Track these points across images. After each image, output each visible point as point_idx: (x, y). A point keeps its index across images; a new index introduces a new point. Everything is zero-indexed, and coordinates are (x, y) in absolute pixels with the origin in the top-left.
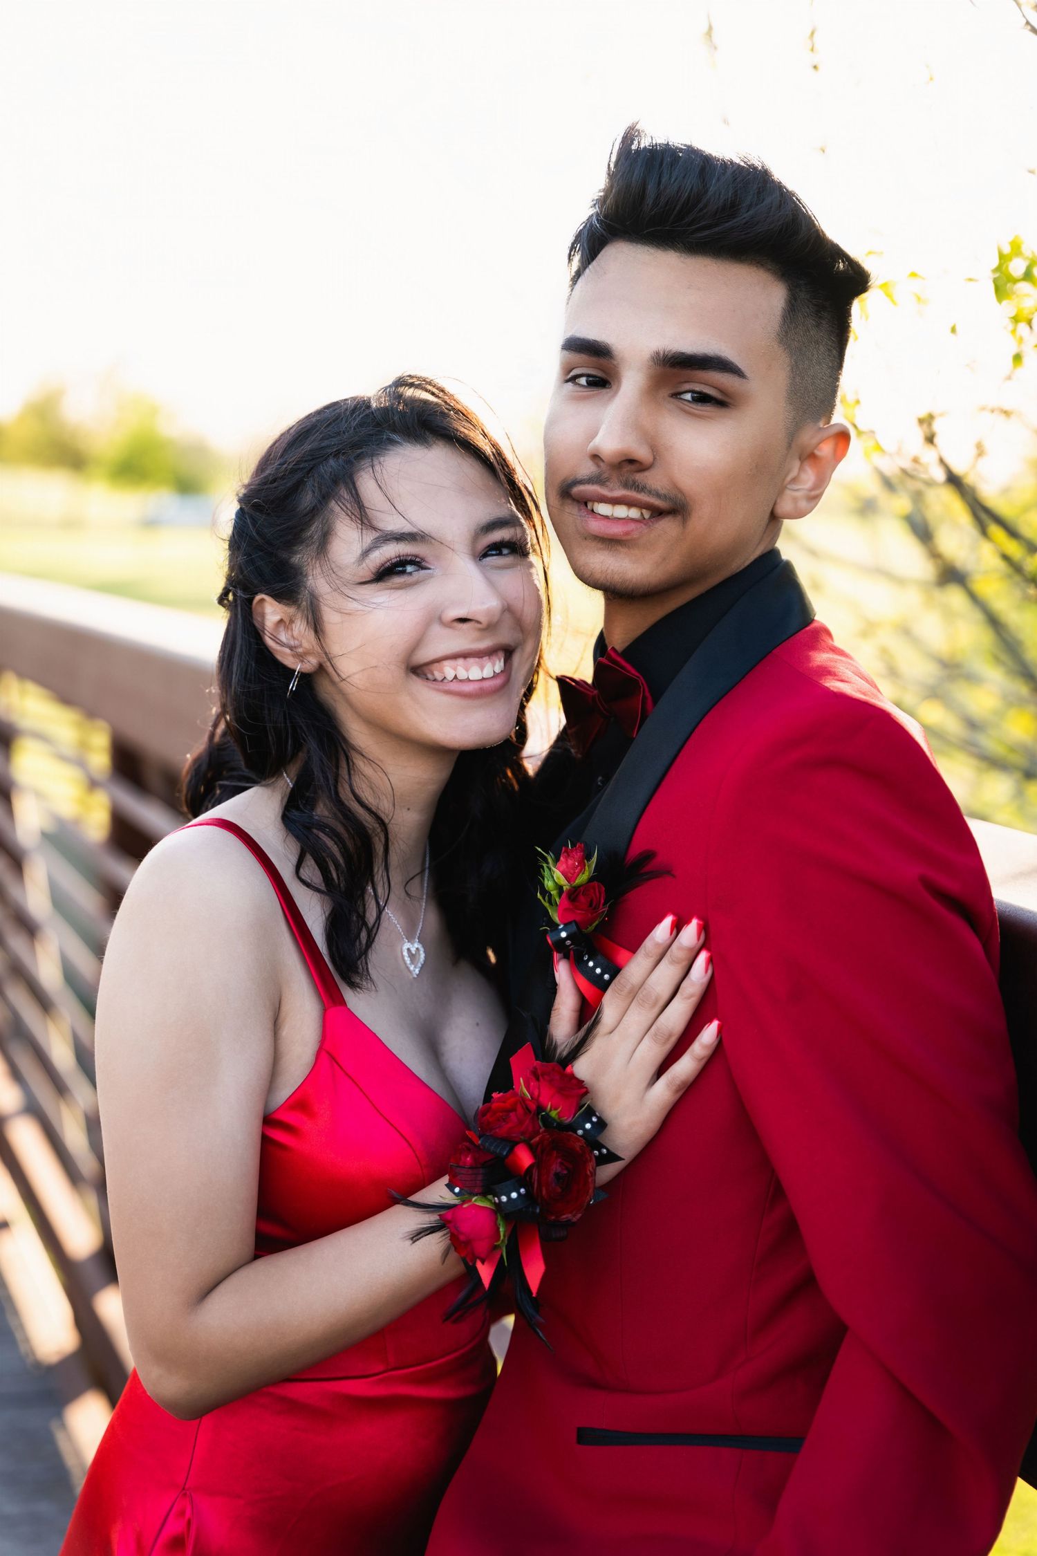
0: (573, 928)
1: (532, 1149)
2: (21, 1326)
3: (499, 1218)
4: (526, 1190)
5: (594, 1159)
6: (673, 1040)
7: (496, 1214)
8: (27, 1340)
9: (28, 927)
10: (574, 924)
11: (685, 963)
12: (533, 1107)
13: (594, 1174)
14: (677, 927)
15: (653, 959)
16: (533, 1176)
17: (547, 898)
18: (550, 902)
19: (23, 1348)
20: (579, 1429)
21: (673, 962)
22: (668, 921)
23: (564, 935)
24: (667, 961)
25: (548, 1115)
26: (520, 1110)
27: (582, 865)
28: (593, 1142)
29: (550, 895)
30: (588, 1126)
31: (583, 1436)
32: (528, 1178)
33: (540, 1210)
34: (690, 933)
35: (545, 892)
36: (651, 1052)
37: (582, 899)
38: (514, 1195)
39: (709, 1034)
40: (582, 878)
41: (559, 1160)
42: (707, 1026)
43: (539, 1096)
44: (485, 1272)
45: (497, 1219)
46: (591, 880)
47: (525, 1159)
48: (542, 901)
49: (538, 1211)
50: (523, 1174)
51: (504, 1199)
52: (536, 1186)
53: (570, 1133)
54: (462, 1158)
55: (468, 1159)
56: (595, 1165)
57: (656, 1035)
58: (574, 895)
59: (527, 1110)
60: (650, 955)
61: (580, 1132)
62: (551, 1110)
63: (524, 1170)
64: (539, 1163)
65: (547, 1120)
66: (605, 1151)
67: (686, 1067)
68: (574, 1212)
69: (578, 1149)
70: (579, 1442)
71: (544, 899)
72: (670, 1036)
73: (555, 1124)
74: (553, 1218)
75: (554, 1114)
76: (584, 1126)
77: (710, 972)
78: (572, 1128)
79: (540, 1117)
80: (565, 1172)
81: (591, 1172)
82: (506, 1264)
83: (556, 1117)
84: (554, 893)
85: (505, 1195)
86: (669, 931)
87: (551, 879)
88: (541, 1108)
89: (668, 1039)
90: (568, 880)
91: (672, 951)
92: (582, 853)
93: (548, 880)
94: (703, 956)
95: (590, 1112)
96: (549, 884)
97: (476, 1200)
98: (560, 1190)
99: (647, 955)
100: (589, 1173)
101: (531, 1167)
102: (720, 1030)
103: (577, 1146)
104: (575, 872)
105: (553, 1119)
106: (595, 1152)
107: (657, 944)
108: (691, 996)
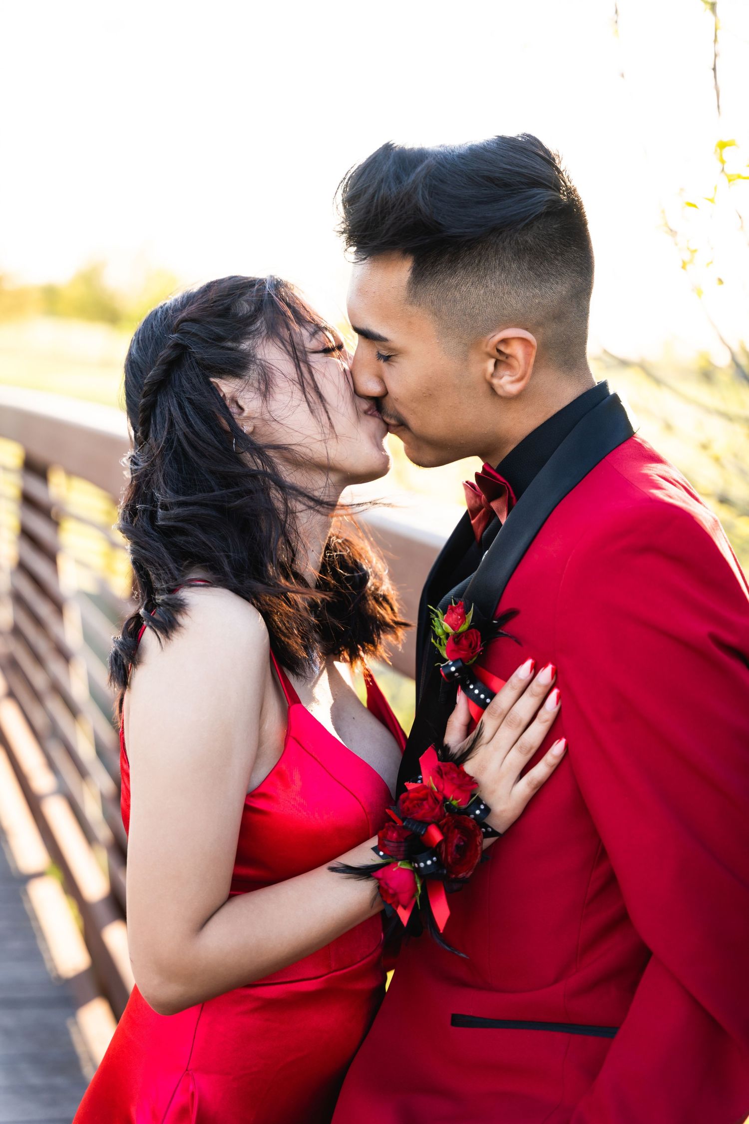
0: (460, 664)
1: (441, 829)
2: (48, 950)
3: (416, 876)
4: (437, 859)
5: (482, 834)
6: (533, 751)
7: (414, 874)
8: (52, 959)
9: (64, 655)
10: (460, 661)
11: (541, 697)
12: (440, 798)
13: (481, 843)
14: (536, 669)
15: (517, 690)
16: (442, 848)
17: (438, 641)
18: (440, 644)
19: (48, 966)
20: (453, 1015)
21: (533, 695)
22: (528, 663)
23: (453, 669)
24: (528, 695)
25: (451, 804)
26: (430, 800)
27: (464, 619)
28: (481, 823)
29: (440, 639)
30: (478, 812)
31: (456, 1020)
32: (438, 849)
33: (447, 872)
34: (545, 675)
35: (436, 637)
36: (517, 759)
37: (465, 642)
38: (429, 862)
39: (558, 748)
40: (464, 628)
41: (459, 836)
42: (558, 741)
43: (443, 789)
44: (404, 915)
45: (415, 877)
46: (470, 627)
47: (437, 836)
48: (435, 644)
49: (445, 872)
50: (434, 846)
51: (422, 865)
52: (444, 856)
53: (466, 816)
54: (389, 833)
55: (394, 835)
56: (482, 837)
57: (521, 747)
58: (457, 639)
59: (436, 800)
60: (515, 688)
61: (472, 816)
62: (453, 800)
63: (436, 844)
64: (446, 840)
65: (450, 808)
66: (490, 830)
67: (541, 771)
68: (467, 871)
69: (471, 827)
70: (452, 1024)
71: (436, 642)
72: (531, 748)
73: (456, 810)
74: (454, 876)
75: (455, 803)
76: (475, 812)
77: (559, 704)
78: (467, 812)
79: (445, 805)
80: (462, 843)
81: (479, 843)
82: (419, 908)
83: (457, 805)
84: (443, 637)
85: (423, 862)
86: (529, 670)
87: (440, 627)
88: (446, 799)
89: (529, 751)
90: (453, 628)
91: (532, 687)
92: (463, 610)
93: (438, 628)
94: (555, 692)
95: (479, 801)
96: (439, 631)
97: (401, 865)
98: (459, 857)
99: (513, 688)
100: (478, 843)
101: (440, 842)
102: (567, 746)
103: (471, 825)
104: (458, 624)
105: (454, 806)
106: (483, 829)
107: (521, 680)
108: (546, 721)
